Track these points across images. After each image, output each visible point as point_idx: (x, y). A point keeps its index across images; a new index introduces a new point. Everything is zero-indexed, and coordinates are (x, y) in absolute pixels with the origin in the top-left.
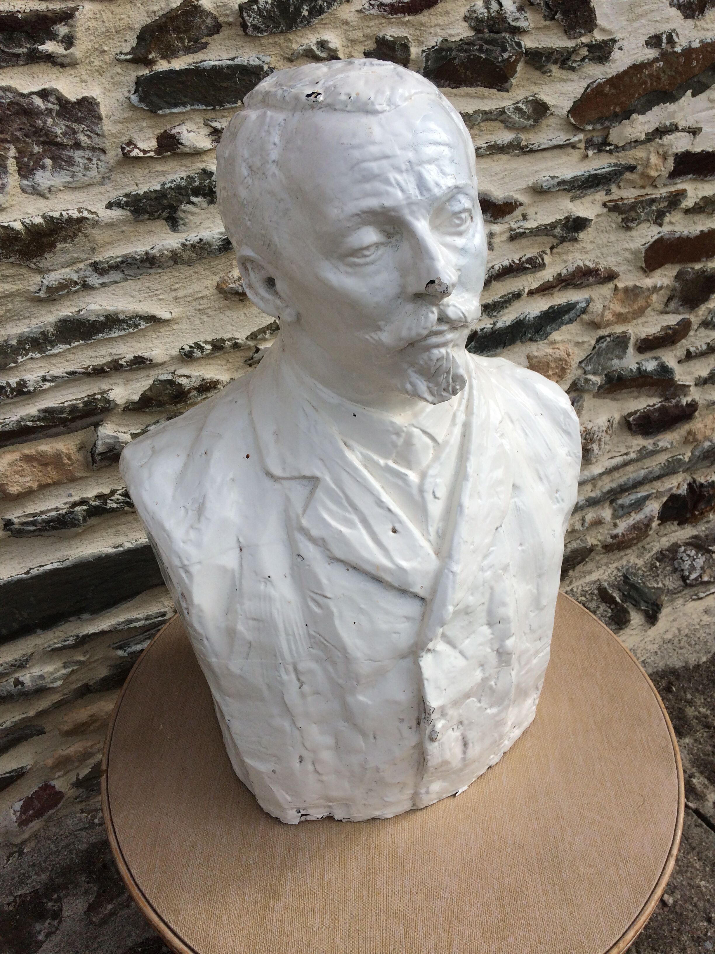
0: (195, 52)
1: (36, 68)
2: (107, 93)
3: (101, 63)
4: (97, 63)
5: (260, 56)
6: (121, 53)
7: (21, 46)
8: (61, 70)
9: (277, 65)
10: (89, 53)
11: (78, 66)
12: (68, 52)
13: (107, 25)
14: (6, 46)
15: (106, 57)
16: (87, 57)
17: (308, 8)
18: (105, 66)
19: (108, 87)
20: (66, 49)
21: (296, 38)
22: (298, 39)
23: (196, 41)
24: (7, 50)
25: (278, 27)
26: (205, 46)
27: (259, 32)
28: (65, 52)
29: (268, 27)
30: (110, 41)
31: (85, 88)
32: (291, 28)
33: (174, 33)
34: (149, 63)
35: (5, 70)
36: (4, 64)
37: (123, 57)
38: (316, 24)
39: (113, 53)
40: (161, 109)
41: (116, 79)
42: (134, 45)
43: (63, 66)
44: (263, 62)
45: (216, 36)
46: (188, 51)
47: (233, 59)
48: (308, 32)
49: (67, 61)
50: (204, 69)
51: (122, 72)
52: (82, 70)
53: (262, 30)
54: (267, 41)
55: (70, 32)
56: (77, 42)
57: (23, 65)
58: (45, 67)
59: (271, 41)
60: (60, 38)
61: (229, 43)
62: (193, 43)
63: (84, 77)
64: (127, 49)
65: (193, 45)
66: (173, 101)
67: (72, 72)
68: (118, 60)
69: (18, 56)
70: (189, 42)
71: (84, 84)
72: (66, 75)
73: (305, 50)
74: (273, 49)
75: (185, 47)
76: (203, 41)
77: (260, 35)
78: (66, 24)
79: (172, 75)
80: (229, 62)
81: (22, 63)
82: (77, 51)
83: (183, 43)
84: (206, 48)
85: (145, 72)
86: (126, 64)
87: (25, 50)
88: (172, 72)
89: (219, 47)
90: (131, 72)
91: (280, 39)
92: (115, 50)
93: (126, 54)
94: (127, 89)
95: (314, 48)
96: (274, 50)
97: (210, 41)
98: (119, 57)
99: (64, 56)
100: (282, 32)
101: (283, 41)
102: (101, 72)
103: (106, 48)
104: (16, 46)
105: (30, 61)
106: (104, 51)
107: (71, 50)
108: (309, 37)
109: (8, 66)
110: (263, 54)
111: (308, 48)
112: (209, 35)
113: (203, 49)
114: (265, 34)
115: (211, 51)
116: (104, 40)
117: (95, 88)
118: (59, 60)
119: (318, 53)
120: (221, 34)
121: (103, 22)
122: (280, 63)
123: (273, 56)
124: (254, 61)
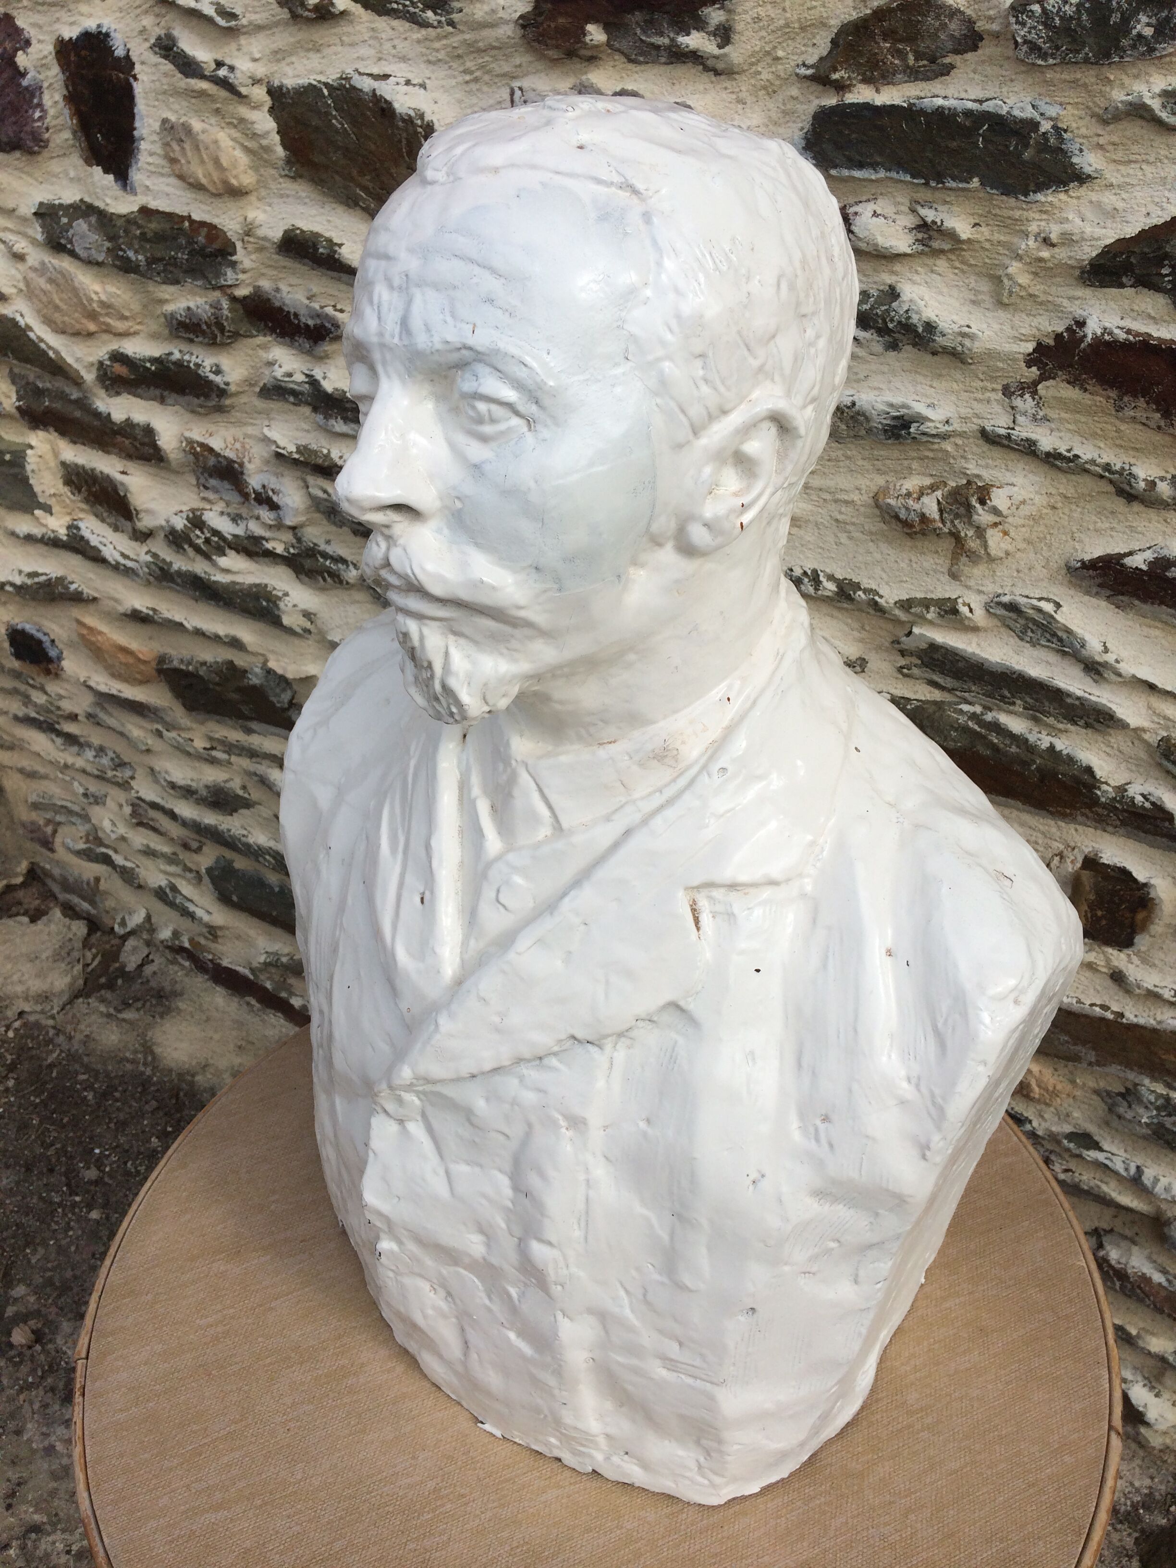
0: (928, 79)
1: (681, 71)
2: (771, 127)
3: (770, 77)
4: (765, 76)
5: (1037, 103)
6: (804, 65)
7: (661, 34)
8: (714, 79)
9: (1074, 125)
10: (757, 58)
11: (737, 76)
12: (722, 51)
13: (788, 15)
14: (644, 32)
15: (780, 67)
16: (752, 64)
17: (1153, 21)
18: (777, 83)
19: (774, 115)
20: (720, 47)
21: (1124, 77)
22: (1127, 81)
23: (933, 60)
24: (644, 38)
25: (1078, 52)
26: (947, 70)
27: (1039, 57)
28: (716, 51)
29: (1057, 48)
30: (790, 42)
31: (741, 112)
32: (1108, 56)
33: (885, 40)
34: (841, 87)
35: (643, 67)
36: (641, 59)
37: (803, 71)
38: (1170, 54)
39: (793, 64)
40: (835, 167)
41: (788, 107)
42: (825, 53)
43: (717, 73)
44: (1042, 114)
45: (969, 56)
46: (914, 75)
47: (981, 102)
48: (1152, 70)
49: (720, 66)
50: (922, 112)
51: (800, 97)
52: (744, 85)
53: (1046, 54)
54: (1058, 76)
55: (727, 21)
56: (735, 37)
57: (665, 64)
58: (693, 71)
59: (1065, 76)
60: (711, 29)
61: (989, 70)
62: (925, 62)
63: (743, 95)
64: (812, 60)
65: (924, 66)
66: (858, 157)
67: (728, 84)
68: (797, 75)
69: (657, 48)
70: (916, 59)
71: (740, 106)
72: (718, 87)
73: (1131, 104)
74: (1071, 93)
75: (908, 67)
76: (947, 60)
77: (1040, 62)
78: (722, 8)
79: (866, 113)
80: (970, 105)
81: (663, 60)
82: (736, 53)
83: (904, 59)
84: (948, 74)
85: (831, 101)
86: (809, 83)
87: (666, 41)
88: (867, 106)
89: (972, 75)
90: (812, 98)
91: (1088, 76)
92: (795, 58)
93: (807, 67)
94: (800, 125)
95: (1155, 104)
96: (1072, 96)
97: (958, 64)
98: (798, 71)
99: (716, 57)
100: (1086, 61)
101: (1093, 80)
102: (770, 90)
103: (780, 53)
104: (656, 34)
105: (673, 60)
106: (777, 59)
107: (727, 50)
108: (1152, 80)
109: (647, 63)
110: (1048, 100)
111: (1136, 100)
112: (957, 52)
113: (942, 75)
114: (1051, 61)
115: (956, 81)
116: (780, 40)
117: (755, 116)
118: (710, 63)
119: (1164, 115)
120: (980, 52)
121: (784, 10)
122: (1081, 123)
123: (1069, 107)
124: (1022, 109)
